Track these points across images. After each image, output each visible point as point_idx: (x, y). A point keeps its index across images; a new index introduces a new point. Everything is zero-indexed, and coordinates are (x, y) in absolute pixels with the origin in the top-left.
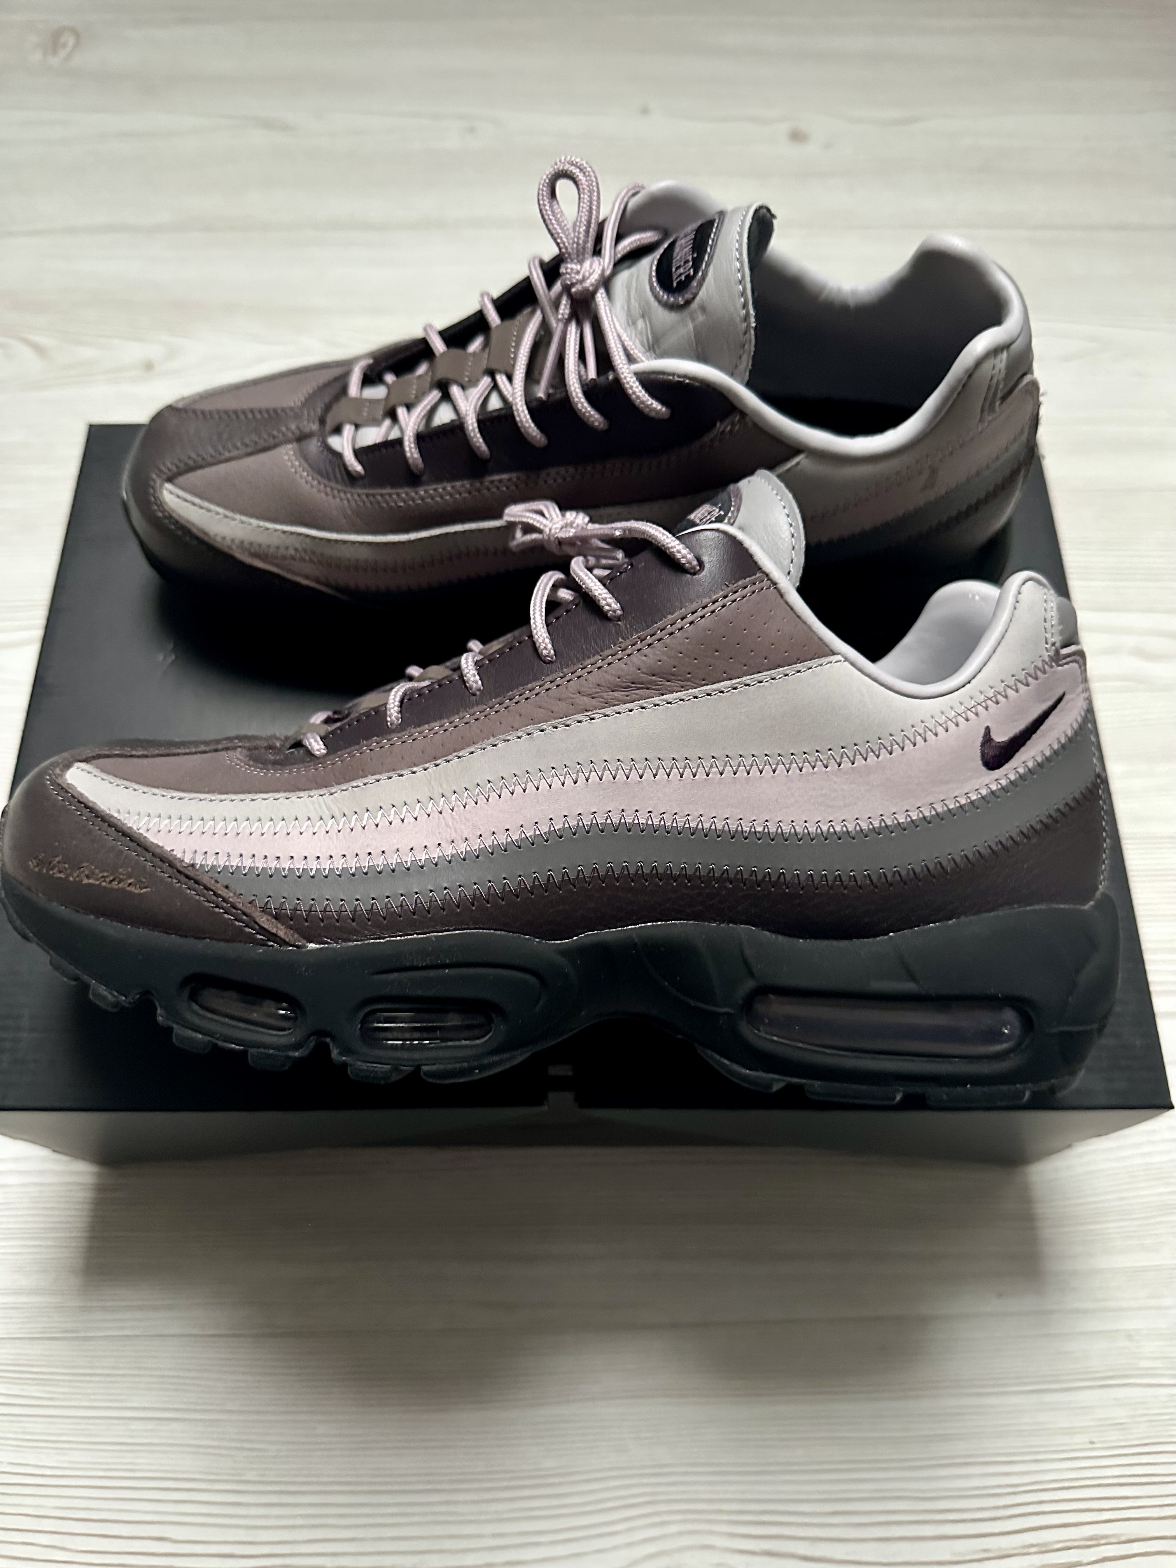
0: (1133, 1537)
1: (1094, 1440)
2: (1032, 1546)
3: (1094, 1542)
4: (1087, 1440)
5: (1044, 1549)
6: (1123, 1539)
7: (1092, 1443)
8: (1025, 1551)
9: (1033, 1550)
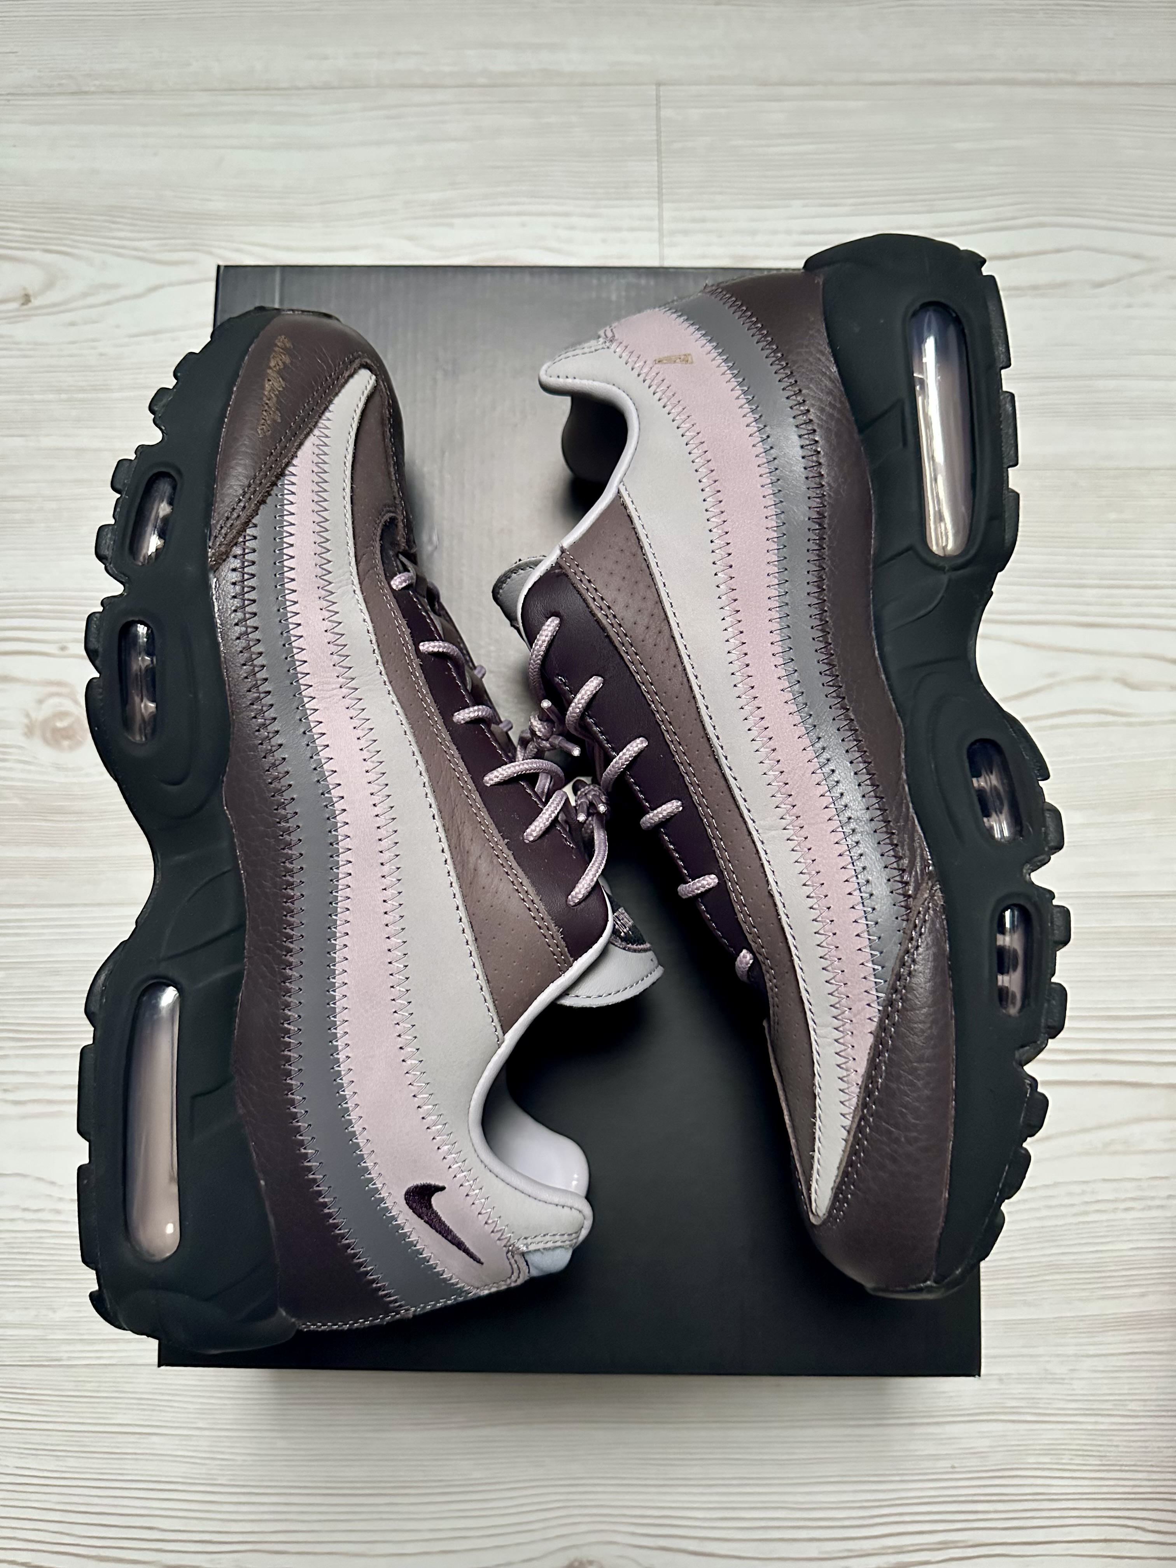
0: (977, 1542)
1: (956, 1465)
2: (890, 1547)
3: (945, 1545)
4: (950, 1466)
5: (899, 1550)
6: (971, 1543)
7: (953, 1467)
8: (884, 1551)
9: (890, 1551)
